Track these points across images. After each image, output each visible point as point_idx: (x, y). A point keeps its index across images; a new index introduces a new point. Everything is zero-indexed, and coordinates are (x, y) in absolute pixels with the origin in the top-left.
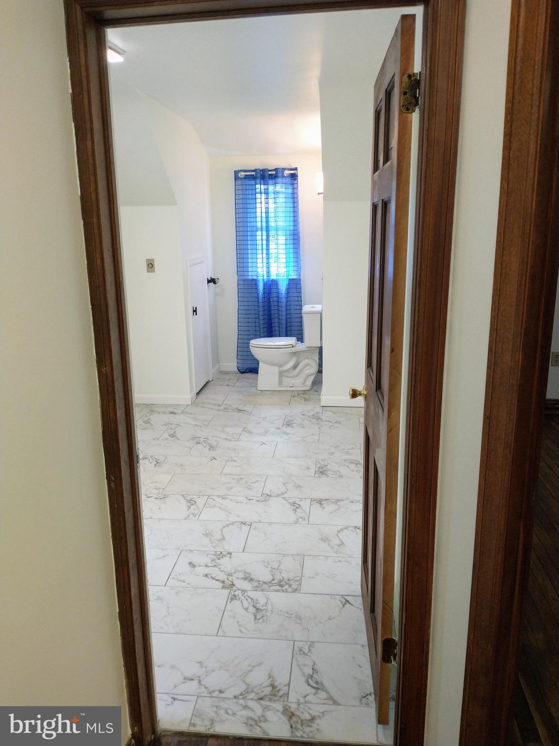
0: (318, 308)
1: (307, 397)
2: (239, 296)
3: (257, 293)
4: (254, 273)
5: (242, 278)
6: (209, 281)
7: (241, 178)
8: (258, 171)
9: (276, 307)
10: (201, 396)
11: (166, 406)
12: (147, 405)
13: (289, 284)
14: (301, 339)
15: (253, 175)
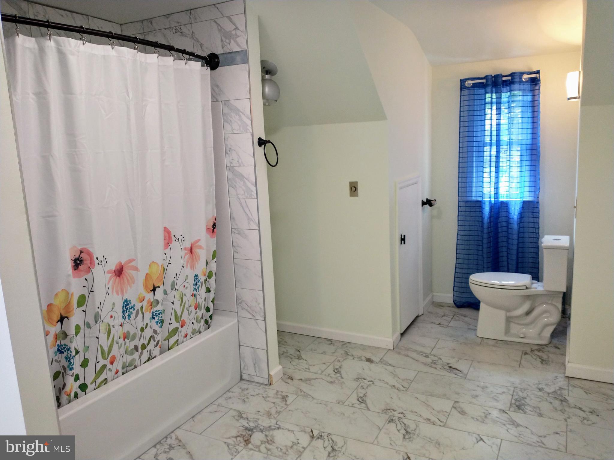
0: (564, 241)
1: (545, 357)
2: (459, 220)
3: (482, 218)
4: (479, 194)
5: (465, 199)
6: (424, 203)
7: (468, 88)
8: (490, 77)
9: (505, 234)
10: (407, 337)
11: (364, 348)
12: (344, 344)
13: (523, 207)
14: (536, 277)
15: (483, 83)
